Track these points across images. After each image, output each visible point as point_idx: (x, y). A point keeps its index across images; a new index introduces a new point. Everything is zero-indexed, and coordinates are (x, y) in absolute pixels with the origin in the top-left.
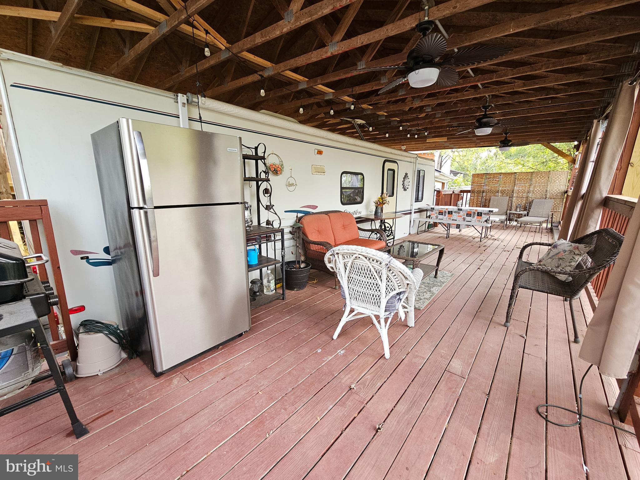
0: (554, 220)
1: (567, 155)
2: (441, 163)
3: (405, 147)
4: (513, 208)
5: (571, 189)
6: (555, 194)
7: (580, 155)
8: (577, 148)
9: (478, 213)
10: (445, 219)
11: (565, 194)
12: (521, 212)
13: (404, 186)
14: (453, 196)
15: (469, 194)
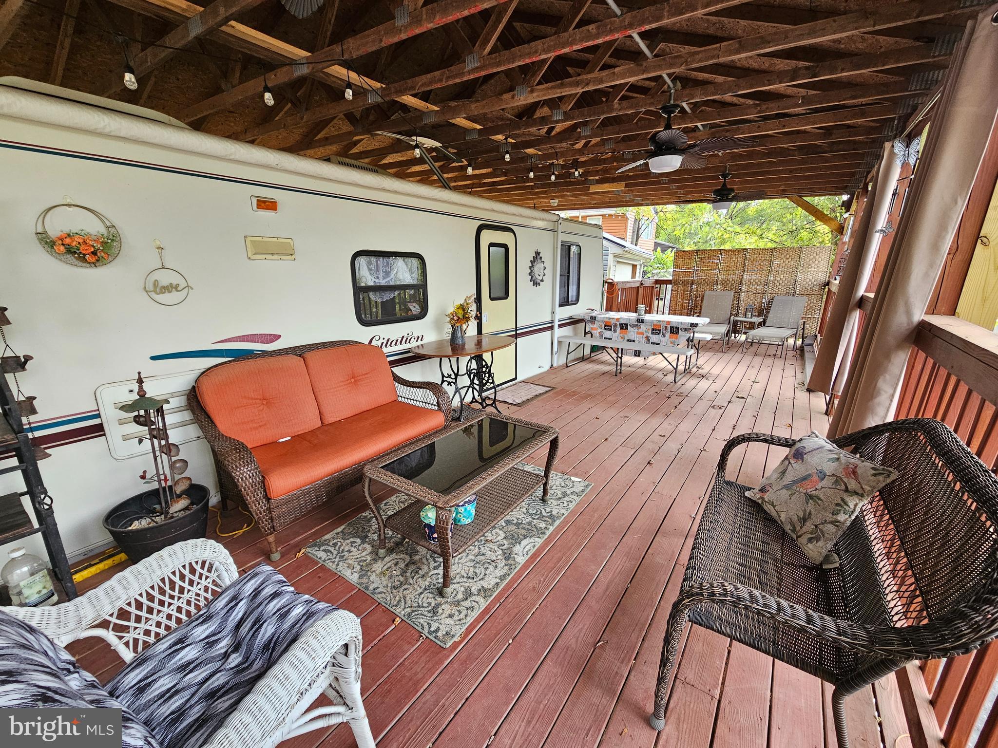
0: (806, 331)
1: (830, 219)
2: (638, 231)
3: (557, 201)
4: (742, 311)
5: (835, 279)
6: (809, 288)
7: (852, 218)
8: (847, 205)
9: (672, 328)
10: (616, 339)
11: (825, 286)
12: (754, 319)
13: (532, 277)
14: (641, 291)
15: (669, 287)
